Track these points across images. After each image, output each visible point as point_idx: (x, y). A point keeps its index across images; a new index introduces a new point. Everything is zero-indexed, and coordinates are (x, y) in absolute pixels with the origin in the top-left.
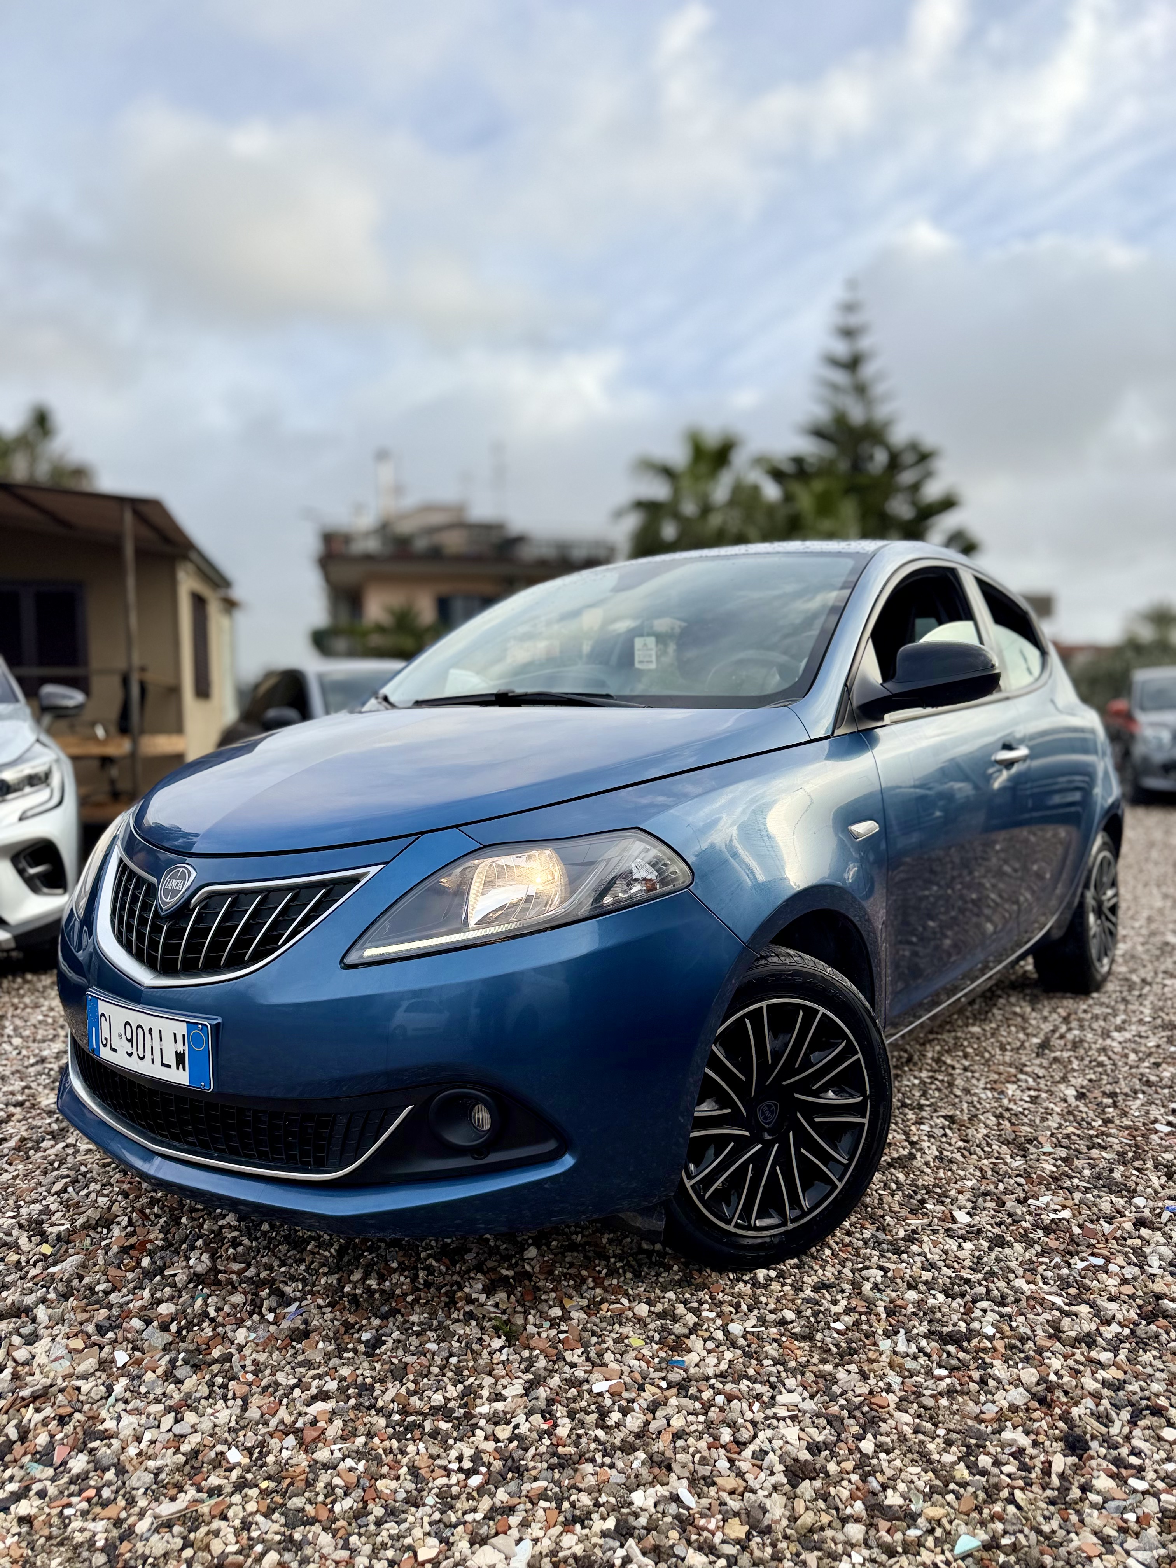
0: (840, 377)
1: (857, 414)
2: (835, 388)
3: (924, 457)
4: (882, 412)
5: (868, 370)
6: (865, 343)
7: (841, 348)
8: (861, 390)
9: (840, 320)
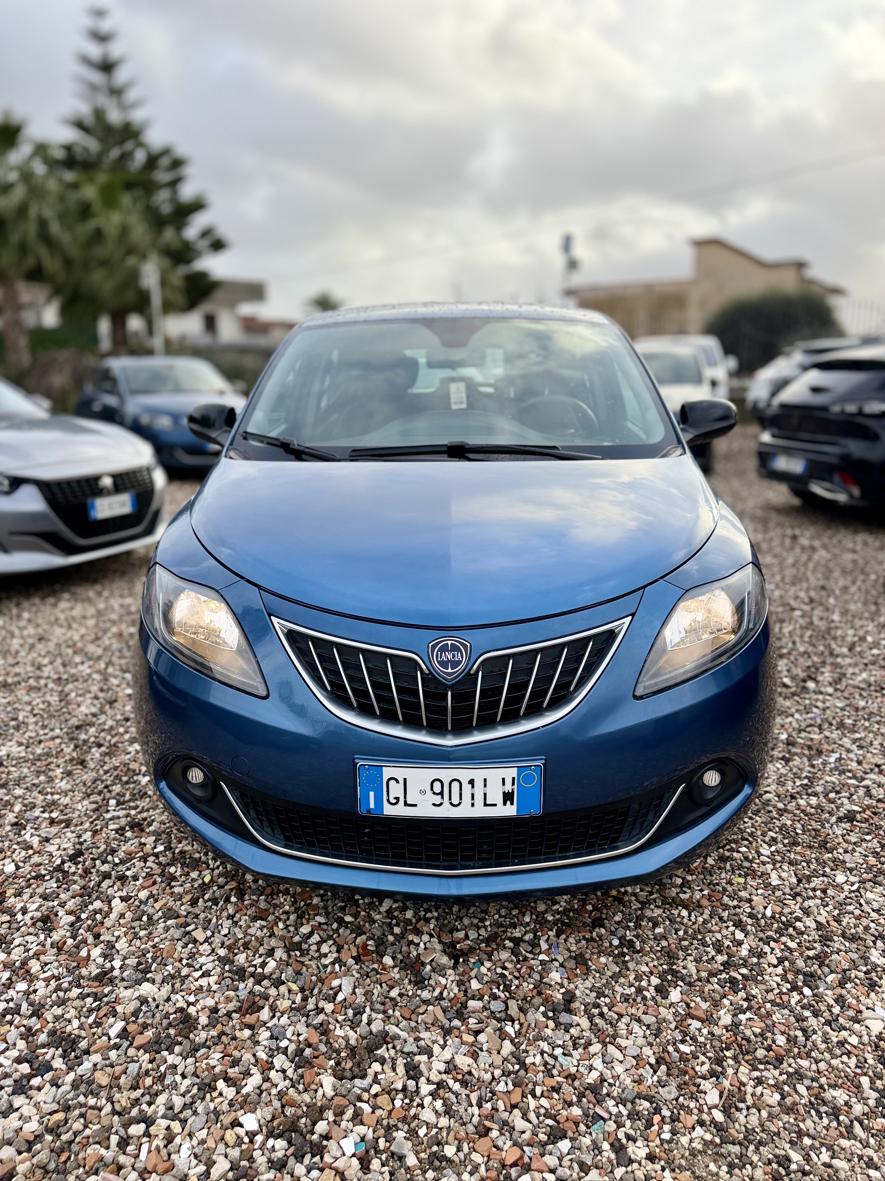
0: (97, 77)
1: (114, 117)
2: (93, 88)
3: (177, 164)
4: (137, 116)
5: (121, 76)
6: (115, 50)
7: (95, 51)
8: (116, 92)
9: (88, 22)
